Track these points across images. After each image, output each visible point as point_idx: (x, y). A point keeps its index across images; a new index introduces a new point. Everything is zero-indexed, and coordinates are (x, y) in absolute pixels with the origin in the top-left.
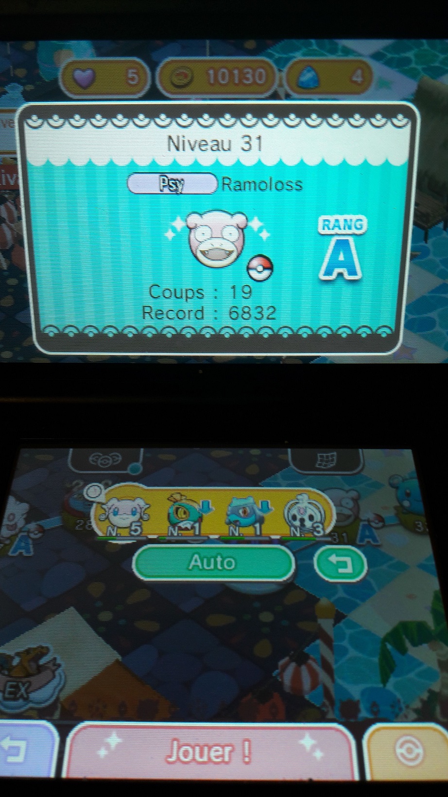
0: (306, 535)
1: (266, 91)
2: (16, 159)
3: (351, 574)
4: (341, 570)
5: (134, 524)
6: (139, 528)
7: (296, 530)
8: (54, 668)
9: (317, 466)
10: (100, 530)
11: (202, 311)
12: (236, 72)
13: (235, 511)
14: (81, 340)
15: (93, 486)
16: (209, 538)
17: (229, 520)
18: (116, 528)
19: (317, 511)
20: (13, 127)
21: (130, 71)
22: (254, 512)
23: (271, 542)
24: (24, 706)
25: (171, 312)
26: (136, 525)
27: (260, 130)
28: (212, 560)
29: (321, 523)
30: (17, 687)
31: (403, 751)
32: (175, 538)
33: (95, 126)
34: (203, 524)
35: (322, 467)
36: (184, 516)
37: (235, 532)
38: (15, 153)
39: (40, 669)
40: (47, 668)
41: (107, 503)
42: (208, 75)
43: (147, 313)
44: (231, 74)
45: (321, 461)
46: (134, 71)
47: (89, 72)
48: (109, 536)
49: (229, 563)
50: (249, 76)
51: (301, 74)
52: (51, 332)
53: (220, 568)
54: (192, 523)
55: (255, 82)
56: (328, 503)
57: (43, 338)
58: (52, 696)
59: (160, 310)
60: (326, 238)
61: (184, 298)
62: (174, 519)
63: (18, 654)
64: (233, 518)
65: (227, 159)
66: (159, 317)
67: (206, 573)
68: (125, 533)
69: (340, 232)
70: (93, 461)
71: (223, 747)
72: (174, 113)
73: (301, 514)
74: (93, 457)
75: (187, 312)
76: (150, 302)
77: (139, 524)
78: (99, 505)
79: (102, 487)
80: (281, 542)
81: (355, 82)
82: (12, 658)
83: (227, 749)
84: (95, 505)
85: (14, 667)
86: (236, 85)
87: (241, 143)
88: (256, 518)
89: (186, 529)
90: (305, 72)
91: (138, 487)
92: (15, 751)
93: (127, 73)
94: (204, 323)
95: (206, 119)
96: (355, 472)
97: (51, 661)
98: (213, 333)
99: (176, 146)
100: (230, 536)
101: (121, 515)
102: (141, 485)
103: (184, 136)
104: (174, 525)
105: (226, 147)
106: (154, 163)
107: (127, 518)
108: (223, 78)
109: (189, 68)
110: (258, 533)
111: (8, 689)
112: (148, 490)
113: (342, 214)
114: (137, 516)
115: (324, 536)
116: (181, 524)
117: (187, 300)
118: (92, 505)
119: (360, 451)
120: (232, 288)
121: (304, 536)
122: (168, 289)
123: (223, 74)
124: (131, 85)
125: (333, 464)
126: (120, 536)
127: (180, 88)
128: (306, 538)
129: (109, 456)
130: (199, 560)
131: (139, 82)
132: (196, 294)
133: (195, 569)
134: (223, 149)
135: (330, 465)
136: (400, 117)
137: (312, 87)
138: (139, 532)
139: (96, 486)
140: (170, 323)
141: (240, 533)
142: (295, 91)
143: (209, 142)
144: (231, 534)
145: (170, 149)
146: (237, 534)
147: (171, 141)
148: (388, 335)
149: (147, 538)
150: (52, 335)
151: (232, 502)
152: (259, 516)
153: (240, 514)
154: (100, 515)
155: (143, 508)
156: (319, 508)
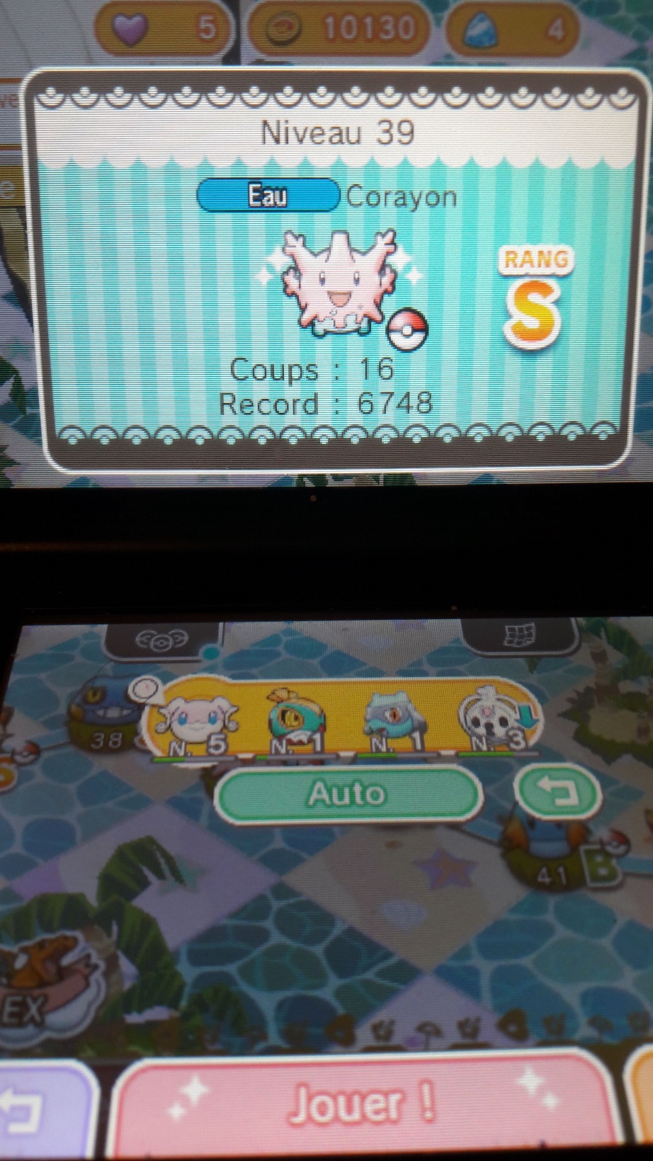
0: (497, 749)
1: (417, 52)
2: (20, 157)
3: (572, 807)
4: (560, 802)
5: (213, 737)
6: (222, 743)
7: (481, 741)
8: (87, 971)
9: (506, 644)
10: (158, 747)
11: (315, 400)
12: (368, 20)
13: (378, 714)
14: (120, 452)
15: (145, 679)
16: (338, 755)
17: (370, 728)
18: (183, 744)
19: (511, 712)
20: (16, 106)
21: (204, 18)
22: (410, 716)
23: (439, 758)
24: (36, 1036)
25: (264, 403)
26: (217, 739)
27: (406, 110)
28: (347, 791)
29: (519, 729)
30: (23, 1006)
32: (283, 757)
33: (146, 105)
34: (326, 736)
35: (514, 645)
36: (295, 723)
37: (380, 746)
38: (19, 148)
39: (62, 974)
40: (75, 971)
41: (167, 705)
42: (325, 25)
43: (227, 404)
44: (361, 25)
45: (511, 636)
46: (210, 18)
47: (137, 19)
48: (171, 757)
49: (375, 796)
50: (389, 27)
51: (468, 25)
52: (73, 437)
53: (360, 802)
54: (309, 733)
55: (397, 37)
56: (530, 700)
57: (60, 448)
59: (248, 400)
60: (511, 281)
61: (287, 379)
62: (280, 729)
63: (24, 950)
64: (376, 724)
65: (354, 157)
66: (247, 411)
67: (337, 811)
68: (200, 750)
70: (142, 642)
71: (386, 1094)
72: (272, 84)
73: (488, 716)
75: (291, 403)
76: (229, 385)
77: (222, 736)
78: (155, 710)
79: (159, 682)
80: (459, 758)
81: (553, 38)
82: (14, 957)
83: (394, 1098)
84: (147, 709)
85: (18, 972)
86: (370, 41)
87: (377, 132)
88: (412, 724)
89: (300, 743)
90: (475, 21)
91: (218, 680)
92: (22, 1113)
93: (198, 22)
94: (320, 419)
95: (322, 94)
97: (81, 959)
98: (332, 436)
99: (273, 136)
100: (372, 752)
101: (190, 723)
102: (222, 678)
103: (287, 121)
104: (280, 738)
105: (353, 138)
106: (239, 163)
107: (202, 728)
108: (349, 32)
109: (295, 14)
110: (419, 747)
112: (235, 685)
113: (534, 242)
114: (219, 725)
115: (527, 749)
116: (289, 736)
117: (291, 383)
118: (143, 709)
119: (573, 620)
120: (362, 363)
121: (495, 751)
122: (260, 365)
123: (349, 24)
124: (204, 41)
125: (530, 640)
126: (191, 756)
127: (282, 45)
128: (497, 754)
129: (168, 634)
130: (324, 791)
131: (217, 35)
132: (306, 373)
133: (320, 805)
134: (348, 141)
135: (525, 642)
136: (623, 91)
137: (487, 44)
138: (222, 750)
139: (149, 679)
140: (265, 420)
141: (389, 746)
142: (460, 52)
143: (326, 130)
144: (374, 750)
145: (264, 140)
146: (384, 749)
147: (266, 128)
148: (609, 436)
149: (237, 758)
150: (72, 441)
151: (372, 700)
152: (419, 721)
153: (386, 718)
154: (157, 725)
155: (227, 712)
156: (515, 707)
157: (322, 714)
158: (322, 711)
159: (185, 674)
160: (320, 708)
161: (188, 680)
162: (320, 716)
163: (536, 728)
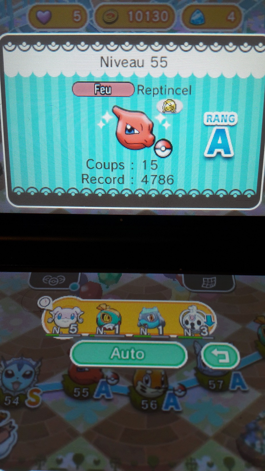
1: (168, 27)
3: (228, 363)
4: (221, 361)
5: (72, 326)
6: (75, 328)
7: (188, 331)
9: (203, 286)
10: (48, 329)
11: (123, 178)
12: (148, 13)
14: (39, 198)
15: (45, 298)
16: (125, 336)
17: (140, 323)
21: (75, 12)
22: (158, 318)
23: (169, 339)
25: (101, 179)
26: (74, 326)
27: (164, 52)
28: (128, 352)
32: (101, 336)
33: (51, 50)
35: (206, 287)
36: (108, 320)
37: (144, 332)
42: (129, 15)
43: (85, 179)
44: (145, 15)
45: (205, 283)
46: (78, 12)
47: (47, 13)
48: (54, 334)
49: (140, 355)
50: (157, 16)
51: (192, 15)
52: (19, 192)
53: (133, 357)
55: (160, 20)
56: (211, 312)
57: (13, 196)
58: (7, 451)
59: (94, 177)
60: (209, 128)
61: (111, 168)
62: (101, 322)
65: (141, 73)
66: (93, 182)
67: (122, 362)
68: (66, 331)
69: (219, 124)
70: (45, 281)
72: (105, 41)
75: (112, 179)
76: (86, 171)
77: (76, 325)
78: (48, 312)
79: (51, 299)
80: (178, 339)
81: (230, 21)
84: (45, 311)
86: (148, 22)
88: (159, 322)
89: (109, 329)
90: (195, 13)
91: (76, 299)
93: (73, 14)
94: (125, 186)
95: (127, 45)
96: (229, 291)
97: (8, 424)
98: (130, 193)
99: (106, 64)
100: (140, 335)
102: (79, 298)
103: (111, 57)
104: (100, 327)
105: (140, 65)
106: (90, 75)
108: (139, 18)
109: (115, 10)
110: (161, 333)
112: (83, 302)
113: (220, 111)
114: (75, 320)
115: (208, 336)
117: (112, 170)
118: (43, 312)
119: (233, 276)
120: (143, 162)
121: (194, 336)
122: (99, 162)
123: (139, 15)
124: (76, 22)
125: (214, 285)
126: (62, 334)
127: (109, 24)
128: (195, 337)
129: (56, 277)
130: (118, 352)
131: (81, 20)
132: (119, 166)
133: (116, 358)
134: (138, 66)
135: (211, 286)
136: (261, 44)
137: (200, 23)
138: (75, 331)
139: (47, 298)
140: (101, 186)
141: (148, 333)
142: (188, 27)
143: (129, 61)
144: (141, 334)
145: (102, 65)
146: (146, 334)
147: (103, 60)
148: (252, 196)
149: (81, 335)
150: (19, 194)
151: (142, 311)
152: (162, 321)
153: (148, 319)
154: (48, 319)
155: (79, 314)
156: (204, 316)
157: (120, 317)
158: (120, 315)
159: (62, 296)
160: (119, 313)
161: (63, 299)
162: (119, 317)
163: (213, 326)
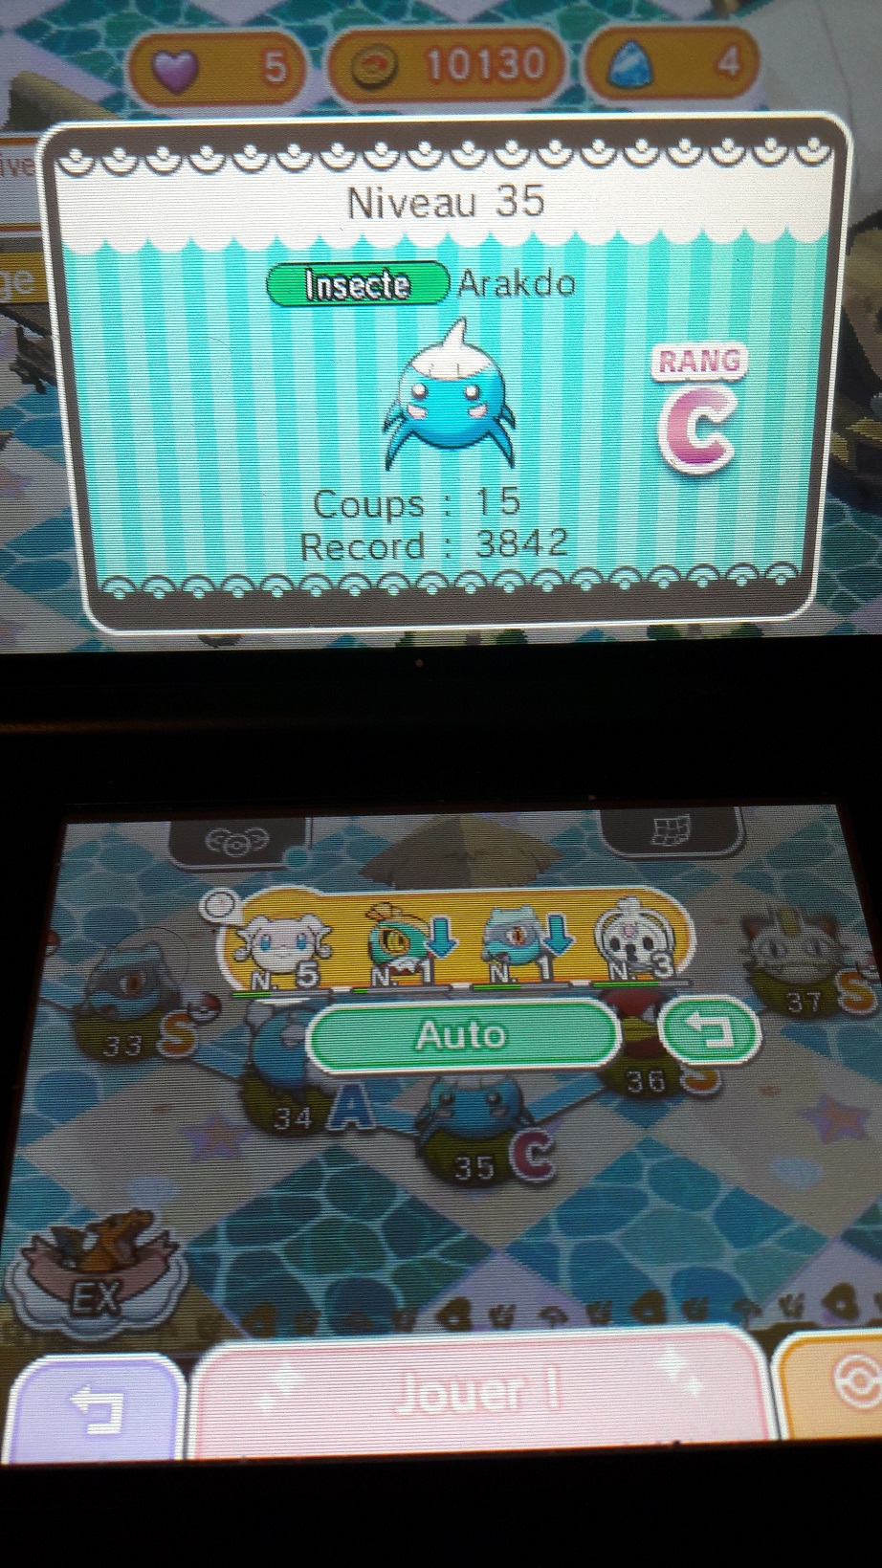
0: (640, 977)
1: (545, 95)
2: (40, 240)
3: (729, 1049)
4: (710, 1043)
5: (302, 966)
6: (314, 975)
7: (621, 968)
8: (166, 1252)
9: (654, 842)
10: (238, 980)
11: (420, 541)
12: (485, 55)
13: (497, 936)
14: (179, 607)
15: (218, 893)
16: (451, 987)
17: (489, 953)
18: (268, 975)
19: (657, 930)
20: (32, 174)
21: (270, 55)
22: (537, 937)
23: (571, 991)
24: (112, 1327)
25: (358, 545)
26: (307, 968)
27: (533, 170)
28: (461, 1031)
29: (666, 952)
30: (95, 1291)
31: (848, 1381)
32: (388, 990)
33: (198, 170)
35: (664, 844)
36: (400, 948)
37: (501, 975)
38: (38, 228)
39: (138, 1255)
40: (152, 1252)
41: (247, 926)
42: (430, 62)
43: (311, 547)
44: (476, 60)
45: (660, 831)
46: (278, 54)
47: (184, 58)
48: (254, 991)
49: (495, 1036)
50: (511, 63)
51: (614, 57)
52: (119, 590)
53: (475, 1043)
54: (416, 960)
55: (522, 74)
56: (680, 914)
57: (102, 602)
58: (165, 1306)
59: (337, 542)
60: (664, 388)
61: (384, 513)
62: (381, 954)
63: (93, 1228)
64: (496, 948)
65: (467, 234)
66: (335, 555)
67: (448, 1057)
68: (286, 983)
69: (694, 376)
70: (213, 844)
72: (359, 140)
73: (629, 937)
74: (213, 836)
75: (390, 545)
76: (315, 524)
77: (313, 965)
78: (233, 931)
79: (236, 897)
80: (594, 990)
81: (726, 73)
82: (82, 1236)
84: (223, 931)
85: (87, 1254)
86: (487, 81)
87: (496, 200)
88: (540, 947)
89: (406, 972)
90: (623, 53)
91: (306, 893)
92: (103, 1413)
93: (263, 60)
94: (426, 565)
95: (425, 153)
96: (727, 852)
97: (159, 1238)
98: (442, 585)
99: (363, 207)
100: (492, 982)
101: (275, 948)
102: (311, 890)
103: (380, 188)
104: (381, 965)
106: (320, 243)
107: (289, 955)
108: (459, 70)
109: (388, 48)
110: (547, 976)
111: (78, 1297)
112: (326, 899)
113: (696, 339)
114: (308, 952)
115: (674, 978)
116: (394, 964)
117: (389, 520)
118: (218, 931)
119: (737, 809)
120: (479, 492)
121: (637, 980)
122: (351, 499)
123: (459, 62)
124: (270, 84)
125: (685, 837)
126: (278, 990)
127: (372, 89)
128: (639, 984)
129: (246, 834)
130: (434, 1030)
131: (287, 79)
132: (408, 508)
133: (429, 1049)
134: (460, 212)
135: (678, 840)
136: (814, 142)
137: (638, 84)
138: (313, 983)
139: (223, 893)
140: (357, 567)
141: (510, 976)
142: (604, 94)
143: (431, 197)
144: (494, 979)
145: (352, 213)
146: (505, 979)
147: (354, 197)
148: (788, 580)
149: (331, 991)
150: (120, 596)
151: (491, 917)
153: (508, 940)
154: (236, 951)
155: (318, 933)
156: (662, 925)
159: (265, 886)
161: (271, 894)
163: (686, 952)
